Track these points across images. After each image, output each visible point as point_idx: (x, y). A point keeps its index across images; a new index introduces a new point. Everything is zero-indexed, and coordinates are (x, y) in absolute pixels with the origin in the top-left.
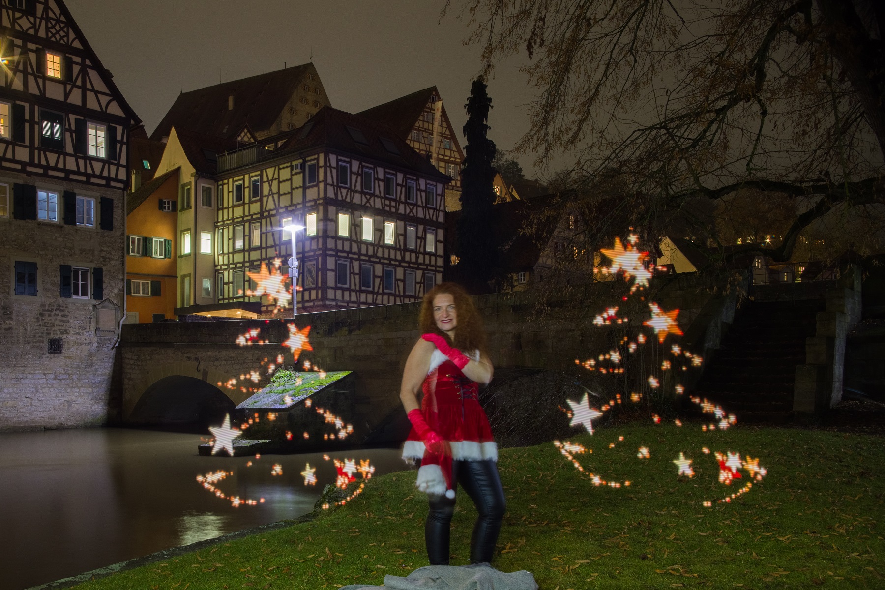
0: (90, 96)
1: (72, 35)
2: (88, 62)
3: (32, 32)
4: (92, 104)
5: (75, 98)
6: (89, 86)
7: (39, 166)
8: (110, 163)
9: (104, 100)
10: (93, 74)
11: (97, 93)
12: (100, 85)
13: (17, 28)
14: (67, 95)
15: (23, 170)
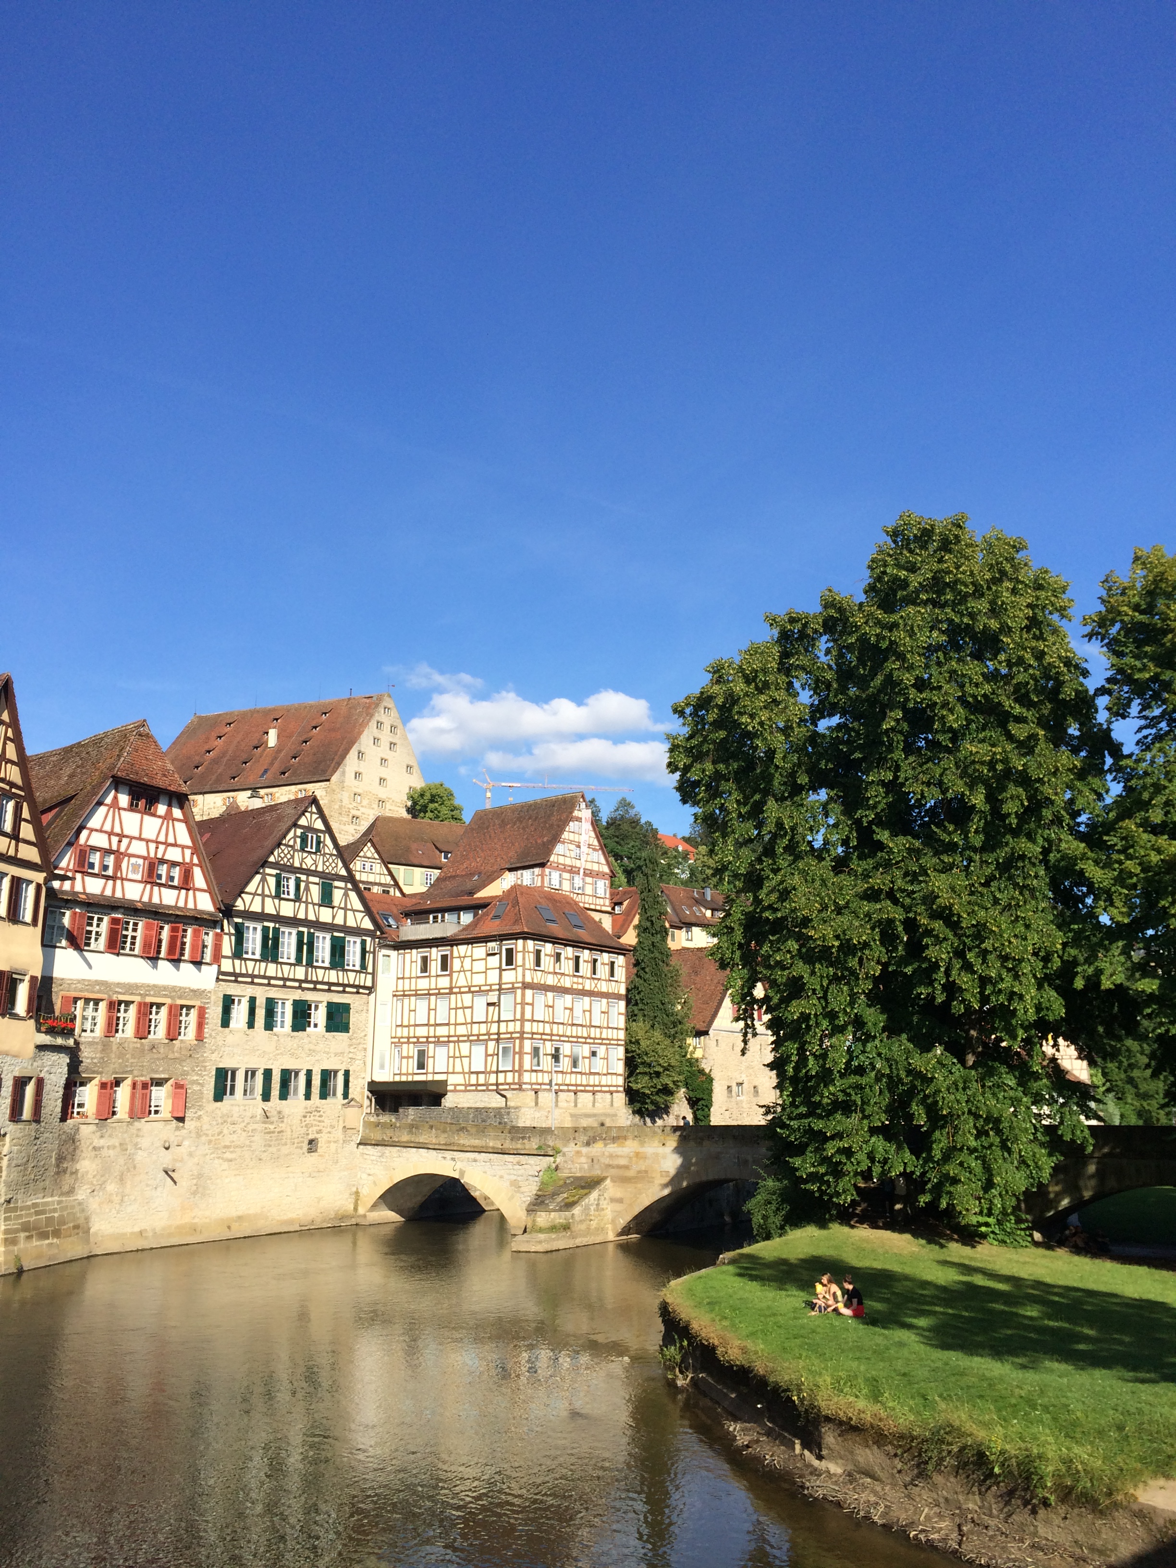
0: (349, 913)
1: (340, 864)
2: (349, 886)
3: (313, 868)
4: (351, 923)
5: (339, 921)
6: (349, 907)
7: (311, 982)
8: (360, 972)
9: (359, 916)
10: (353, 895)
11: (354, 911)
12: (358, 905)
13: (304, 866)
14: (334, 917)
15: (300, 987)
